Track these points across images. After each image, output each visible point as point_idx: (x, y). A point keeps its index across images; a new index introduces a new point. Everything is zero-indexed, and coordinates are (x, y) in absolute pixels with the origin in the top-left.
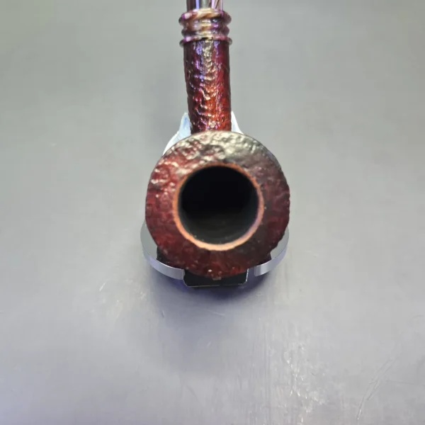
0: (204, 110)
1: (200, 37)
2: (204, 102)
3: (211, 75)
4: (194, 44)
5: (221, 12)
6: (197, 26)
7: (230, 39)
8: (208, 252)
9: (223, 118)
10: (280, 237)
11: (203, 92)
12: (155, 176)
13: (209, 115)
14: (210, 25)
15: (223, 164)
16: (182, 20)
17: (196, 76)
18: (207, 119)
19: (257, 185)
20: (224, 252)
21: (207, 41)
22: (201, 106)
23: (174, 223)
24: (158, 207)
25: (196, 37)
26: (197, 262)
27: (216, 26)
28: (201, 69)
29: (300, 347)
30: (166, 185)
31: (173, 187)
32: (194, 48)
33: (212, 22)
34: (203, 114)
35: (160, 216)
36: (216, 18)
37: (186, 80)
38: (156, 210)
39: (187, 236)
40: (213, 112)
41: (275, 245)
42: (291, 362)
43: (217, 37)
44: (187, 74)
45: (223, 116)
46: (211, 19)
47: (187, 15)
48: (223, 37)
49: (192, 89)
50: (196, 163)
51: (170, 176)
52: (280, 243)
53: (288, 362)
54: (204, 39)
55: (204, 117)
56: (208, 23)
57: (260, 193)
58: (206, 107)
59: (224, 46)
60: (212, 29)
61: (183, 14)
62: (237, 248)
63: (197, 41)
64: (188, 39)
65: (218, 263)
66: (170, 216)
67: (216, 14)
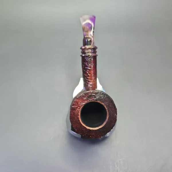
0: (88, 79)
1: (87, 55)
2: (88, 76)
3: (90, 67)
4: (85, 57)
5: (94, 47)
6: (86, 51)
7: (97, 55)
8: (90, 130)
9: (94, 81)
10: (114, 125)
11: (88, 73)
12: (73, 105)
13: (90, 80)
14: (91, 51)
15: (95, 101)
16: (81, 48)
17: (86, 68)
18: (89, 81)
19: (106, 108)
20: (95, 130)
21: (90, 56)
22: (87, 77)
23: (79, 120)
24: (74, 115)
25: (86, 55)
26: (86, 133)
27: (92, 51)
28: (87, 65)
29: (120, 161)
30: (77, 108)
31: (79, 109)
32: (85, 58)
33: (91, 50)
34: (88, 80)
35: (74, 118)
36: (93, 49)
37: (82, 68)
38: (73, 116)
39: (83, 125)
40: (91, 79)
41: (112, 128)
42: (117, 166)
43: (93, 55)
44: (82, 66)
45: (94, 80)
46: (91, 49)
47: (83, 48)
48: (95, 55)
49: (84, 71)
50: (86, 101)
51: (78, 105)
52: (114, 127)
53: (116, 166)
54: (89, 56)
55: (88, 81)
56: (90, 51)
57: (107, 111)
58: (89, 78)
59: (95, 58)
60: (91, 52)
61: (82, 47)
62: (100, 129)
63: (86, 56)
64: (83, 55)
65: (93, 134)
66: (78, 118)
67: (93, 48)
